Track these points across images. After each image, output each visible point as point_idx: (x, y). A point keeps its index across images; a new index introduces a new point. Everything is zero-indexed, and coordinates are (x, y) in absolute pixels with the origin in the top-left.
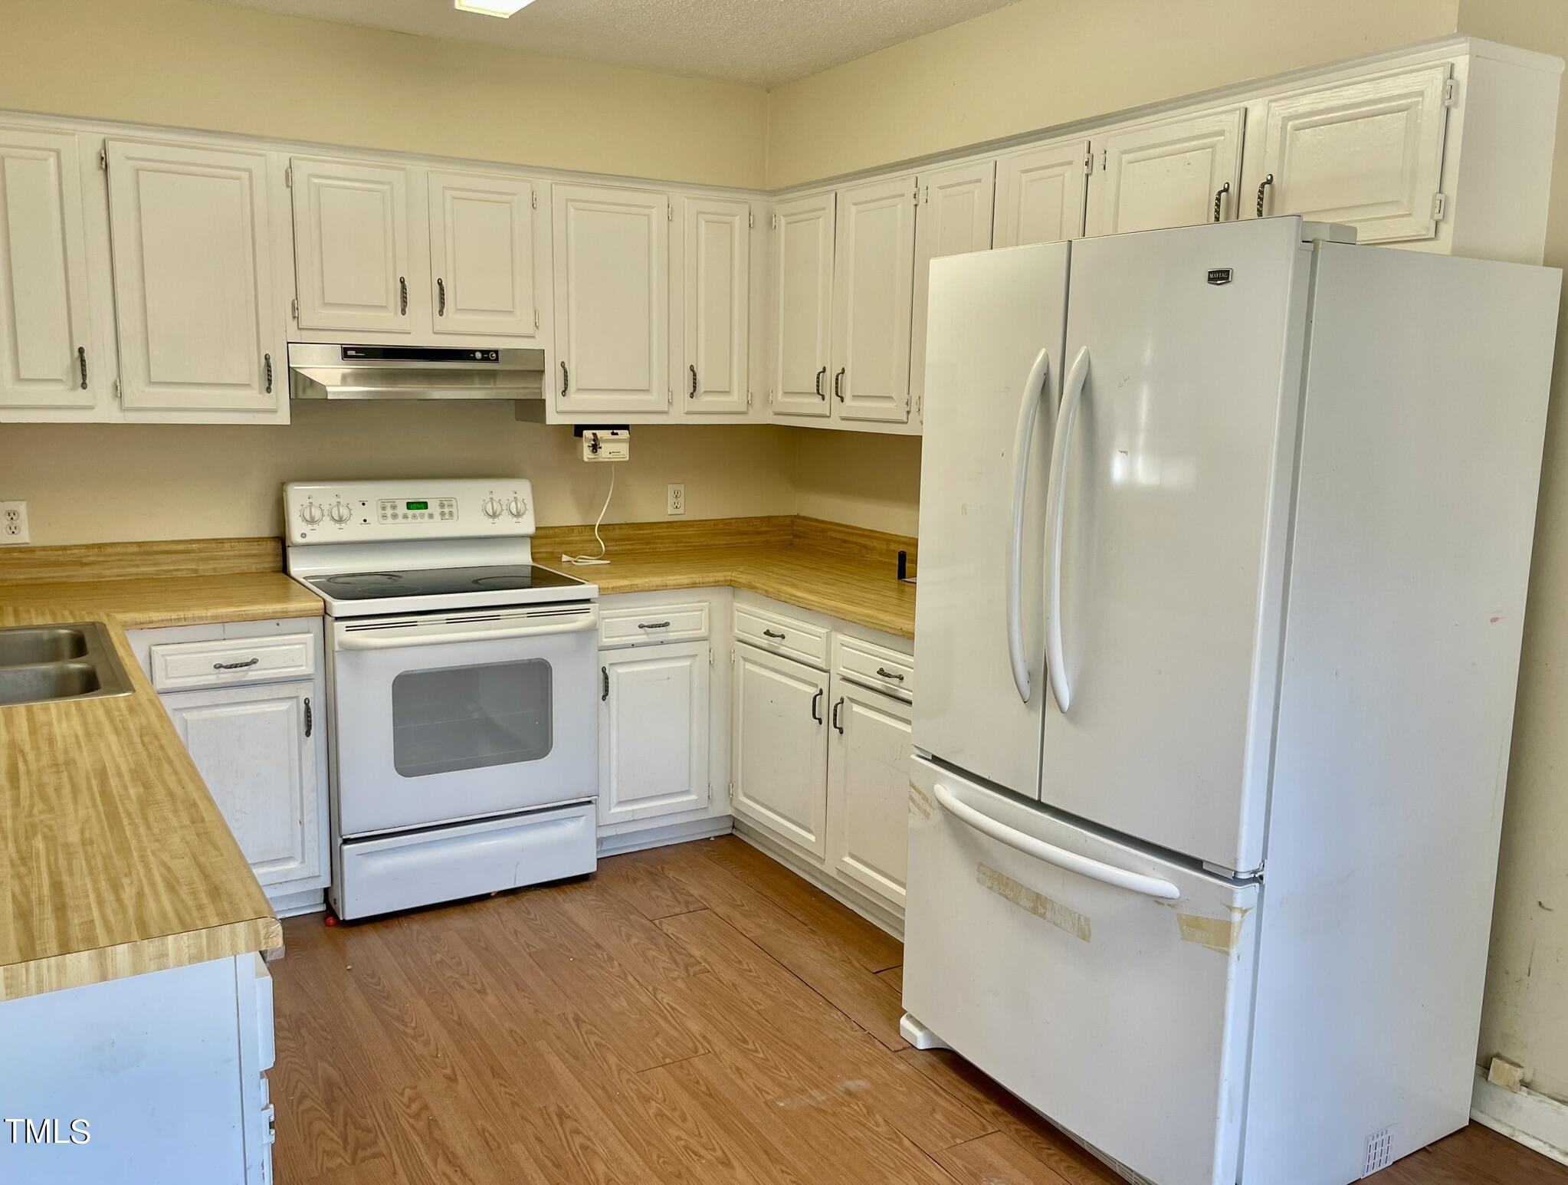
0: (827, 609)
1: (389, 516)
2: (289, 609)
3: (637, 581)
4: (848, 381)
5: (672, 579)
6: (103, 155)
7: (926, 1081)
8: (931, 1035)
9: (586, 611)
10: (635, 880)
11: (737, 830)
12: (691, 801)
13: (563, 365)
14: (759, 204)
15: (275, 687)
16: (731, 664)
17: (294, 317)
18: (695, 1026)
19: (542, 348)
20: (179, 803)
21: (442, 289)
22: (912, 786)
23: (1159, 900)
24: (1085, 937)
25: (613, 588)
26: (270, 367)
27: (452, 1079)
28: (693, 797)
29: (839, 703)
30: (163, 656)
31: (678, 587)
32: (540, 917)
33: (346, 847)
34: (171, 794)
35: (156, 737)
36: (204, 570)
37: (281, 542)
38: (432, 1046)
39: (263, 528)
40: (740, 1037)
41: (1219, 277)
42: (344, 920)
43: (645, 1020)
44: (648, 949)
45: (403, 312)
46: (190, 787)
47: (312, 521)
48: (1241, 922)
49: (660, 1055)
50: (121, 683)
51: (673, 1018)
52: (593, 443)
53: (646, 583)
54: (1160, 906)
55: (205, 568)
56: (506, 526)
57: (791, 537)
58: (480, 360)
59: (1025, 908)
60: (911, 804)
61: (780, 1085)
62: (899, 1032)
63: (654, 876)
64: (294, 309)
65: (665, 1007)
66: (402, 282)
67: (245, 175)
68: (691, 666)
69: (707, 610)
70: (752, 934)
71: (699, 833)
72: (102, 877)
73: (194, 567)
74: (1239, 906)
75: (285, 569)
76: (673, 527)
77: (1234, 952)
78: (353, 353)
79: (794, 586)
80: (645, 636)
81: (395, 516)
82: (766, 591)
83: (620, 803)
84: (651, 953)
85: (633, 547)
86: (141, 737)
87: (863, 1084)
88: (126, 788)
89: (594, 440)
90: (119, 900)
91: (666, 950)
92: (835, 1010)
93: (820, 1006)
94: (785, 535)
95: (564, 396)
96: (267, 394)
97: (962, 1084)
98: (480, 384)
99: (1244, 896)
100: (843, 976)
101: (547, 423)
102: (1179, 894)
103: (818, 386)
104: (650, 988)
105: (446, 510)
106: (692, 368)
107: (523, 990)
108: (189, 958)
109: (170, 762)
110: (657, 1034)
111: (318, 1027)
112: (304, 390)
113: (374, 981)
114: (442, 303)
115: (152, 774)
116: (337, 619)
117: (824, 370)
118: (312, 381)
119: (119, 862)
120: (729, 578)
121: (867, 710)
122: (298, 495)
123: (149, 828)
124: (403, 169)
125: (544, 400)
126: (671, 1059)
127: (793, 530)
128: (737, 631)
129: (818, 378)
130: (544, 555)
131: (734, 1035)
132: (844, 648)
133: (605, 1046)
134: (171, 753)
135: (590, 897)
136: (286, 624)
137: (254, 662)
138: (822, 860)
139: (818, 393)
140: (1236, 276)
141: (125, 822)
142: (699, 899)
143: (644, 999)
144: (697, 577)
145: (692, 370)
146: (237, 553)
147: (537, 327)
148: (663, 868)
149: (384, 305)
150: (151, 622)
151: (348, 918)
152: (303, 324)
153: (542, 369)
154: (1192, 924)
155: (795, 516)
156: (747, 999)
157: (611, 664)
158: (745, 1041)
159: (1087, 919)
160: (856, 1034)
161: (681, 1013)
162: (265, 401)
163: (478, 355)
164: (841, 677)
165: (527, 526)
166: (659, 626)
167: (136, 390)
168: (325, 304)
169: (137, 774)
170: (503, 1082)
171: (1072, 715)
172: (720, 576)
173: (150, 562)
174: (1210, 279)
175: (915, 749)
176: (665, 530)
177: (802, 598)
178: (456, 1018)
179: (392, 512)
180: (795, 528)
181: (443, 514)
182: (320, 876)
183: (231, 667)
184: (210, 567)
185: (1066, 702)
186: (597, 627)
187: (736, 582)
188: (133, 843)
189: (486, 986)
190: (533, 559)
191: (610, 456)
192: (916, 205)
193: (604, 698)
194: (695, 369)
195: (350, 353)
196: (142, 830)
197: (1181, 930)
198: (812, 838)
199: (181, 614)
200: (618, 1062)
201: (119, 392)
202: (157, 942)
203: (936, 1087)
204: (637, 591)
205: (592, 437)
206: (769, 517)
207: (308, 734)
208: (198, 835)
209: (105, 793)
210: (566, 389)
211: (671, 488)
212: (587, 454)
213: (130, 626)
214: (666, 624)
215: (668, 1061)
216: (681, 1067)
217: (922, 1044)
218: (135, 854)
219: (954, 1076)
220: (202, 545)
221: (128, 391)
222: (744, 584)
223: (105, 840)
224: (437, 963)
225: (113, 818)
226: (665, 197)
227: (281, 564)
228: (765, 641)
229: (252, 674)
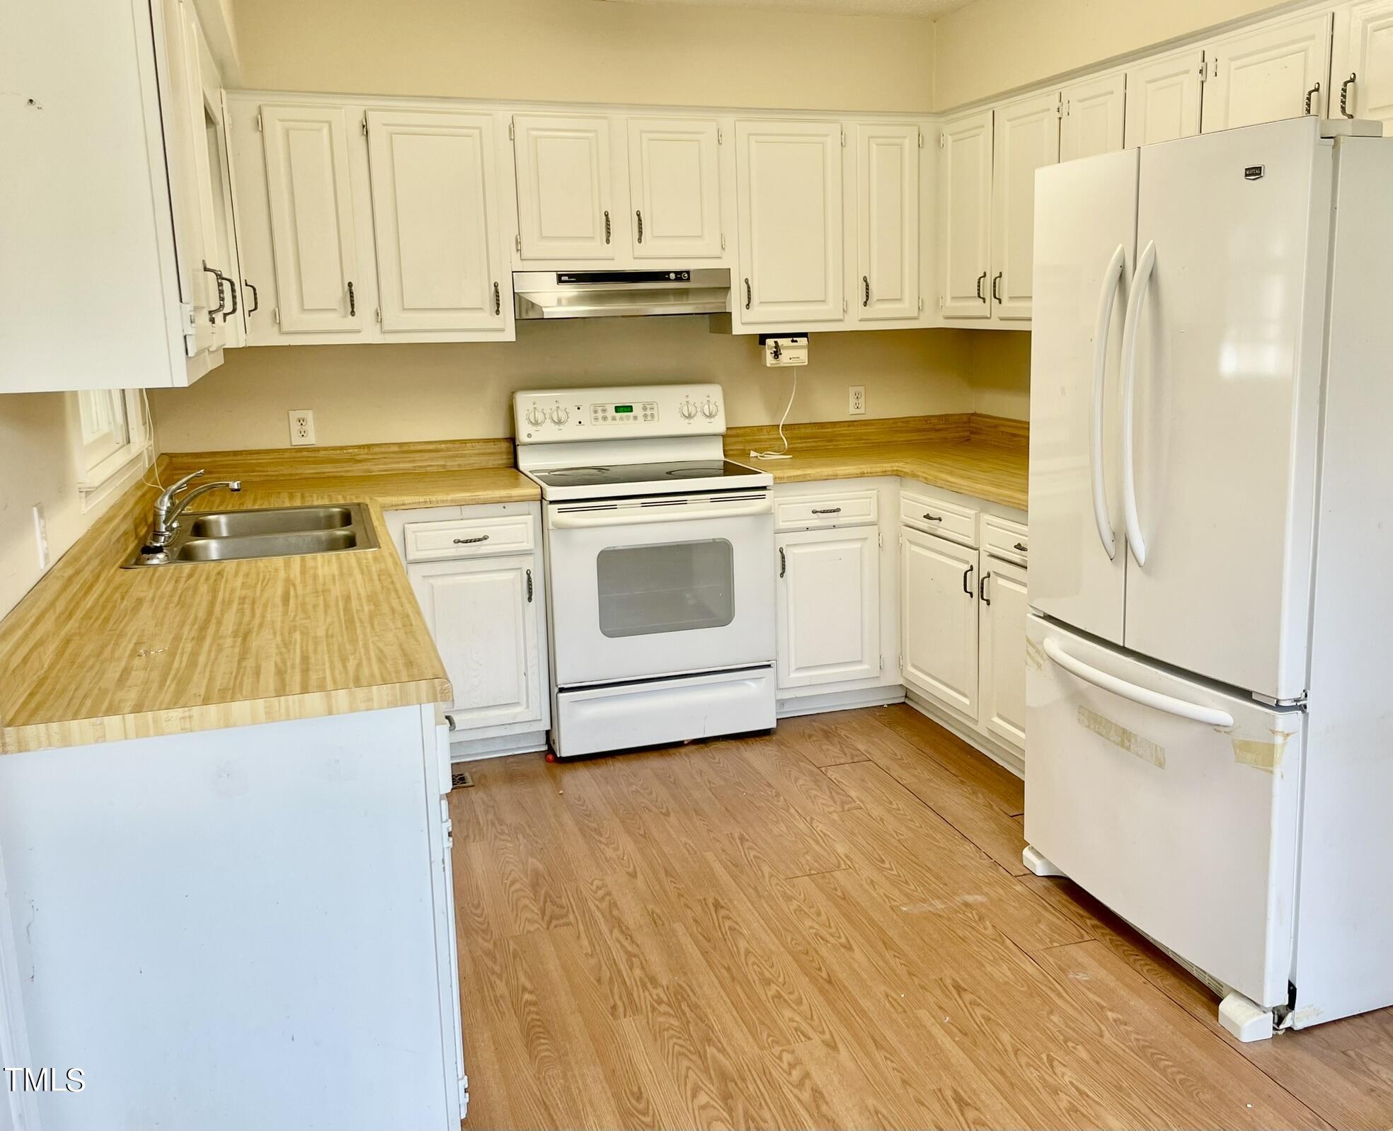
0: (974, 492)
1: (600, 418)
2: (513, 495)
3: (809, 471)
4: (1004, 284)
5: (842, 470)
6: (365, 124)
7: (1039, 901)
8: (1049, 864)
9: (762, 497)
10: (810, 736)
11: (910, 699)
12: (866, 670)
13: (747, 281)
14: (928, 126)
15: (503, 559)
16: (900, 547)
17: (518, 250)
18: (841, 849)
19: (727, 267)
20: (397, 615)
21: (640, 220)
22: (1028, 641)
23: (1218, 728)
24: (1161, 765)
25: (788, 477)
26: (498, 293)
27: (633, 875)
28: (866, 667)
29: (986, 577)
30: (414, 532)
31: (848, 477)
32: (723, 761)
33: (561, 695)
34: (393, 610)
35: (390, 576)
36: (452, 466)
37: (512, 440)
38: (620, 852)
39: (500, 432)
40: (879, 859)
41: (1254, 172)
42: (561, 757)
43: (799, 842)
44: (811, 789)
45: (608, 241)
46: (407, 606)
47: (536, 423)
48: (1284, 745)
49: (807, 868)
50: (372, 542)
51: (824, 841)
52: (775, 350)
53: (818, 473)
54: (1219, 733)
55: (452, 464)
56: (699, 425)
57: (968, 433)
58: (674, 280)
59: (1114, 742)
60: (1028, 657)
61: (906, 895)
62: (1022, 861)
63: (827, 735)
64: (518, 243)
65: (818, 834)
66: (607, 216)
67: (476, 132)
68: (861, 549)
69: (876, 498)
70: (905, 782)
71: (873, 701)
72: (336, 654)
73: (443, 463)
74: (1280, 730)
75: (515, 465)
76: (854, 426)
77: (1277, 771)
78: (566, 278)
79: (951, 474)
80: (818, 521)
81: (605, 418)
82: (926, 478)
83: (799, 669)
84: (814, 792)
85: (818, 444)
86: (379, 576)
87: (980, 898)
88: (362, 606)
89: (775, 347)
90: (345, 667)
91: (827, 790)
92: (967, 842)
93: (956, 839)
94: (962, 431)
95: (748, 309)
96: (496, 315)
97: (1070, 903)
98: (675, 300)
99: (1286, 722)
100: (982, 817)
101: (734, 333)
102: (1233, 722)
103: (979, 290)
104: (808, 819)
105: (649, 412)
106: (865, 279)
107: (700, 815)
108: (388, 704)
109: (396, 591)
110: (807, 852)
111: (531, 834)
112: (527, 313)
113: (580, 803)
114: (640, 232)
115: (381, 597)
116: (551, 502)
117: (985, 275)
118: (533, 304)
119: (348, 647)
120: (896, 468)
121: (1005, 581)
122: (526, 403)
123: (373, 628)
124: (606, 118)
125: (730, 313)
126: (815, 870)
127: (970, 427)
128: (903, 517)
129: (979, 282)
130: (735, 452)
131: (875, 858)
132: (989, 527)
133: (761, 859)
134: (398, 586)
135: (769, 748)
136: (511, 507)
137: (485, 538)
138: (976, 722)
139: (979, 296)
140: (1267, 173)
141: (358, 624)
142: (864, 753)
143: (802, 826)
144: (866, 468)
145: (866, 281)
146: (476, 451)
147: (724, 249)
148: (836, 727)
149: (592, 236)
150: (404, 504)
151: (564, 755)
152: (525, 255)
153: (728, 286)
154: (1244, 747)
155: (973, 414)
156: (891, 830)
157: (787, 545)
158: (883, 861)
159: (1162, 749)
160: (984, 862)
161: (831, 838)
162: (496, 322)
163: (672, 276)
164: (988, 554)
165: (719, 426)
166: (830, 511)
167: (392, 316)
168: (543, 238)
169: (372, 598)
170: (674, 880)
171: (1146, 568)
172: (888, 466)
173: (408, 459)
174: (1246, 175)
175: (1031, 608)
176: (846, 428)
177: (954, 483)
178: (642, 832)
179: (602, 415)
180: (971, 425)
181: (645, 416)
182: (541, 720)
183: (466, 542)
184: (456, 463)
185: (1142, 558)
186: (773, 511)
187: (902, 471)
188: (361, 637)
189: (670, 810)
190: (724, 455)
191: (790, 361)
192: (1060, 118)
193: (782, 575)
194: (868, 280)
195: (563, 278)
196: (368, 630)
197: (1236, 753)
198: (967, 701)
199: (427, 498)
200: (770, 870)
201: (380, 317)
202: (365, 690)
203: (1046, 904)
204: (809, 481)
205: (774, 345)
206: (946, 415)
207: (530, 599)
208: (406, 633)
209: (347, 610)
210: (749, 302)
211: (852, 390)
212: (770, 360)
213: (389, 507)
214: (838, 510)
215: (813, 872)
216: (824, 877)
217: (1041, 870)
218: (361, 643)
219: (1065, 897)
220: (449, 445)
221: (386, 315)
222: (907, 473)
223: (342, 636)
224: (632, 792)
225: (350, 622)
226: (839, 126)
227: (512, 461)
228: (925, 524)
229: (483, 548)
